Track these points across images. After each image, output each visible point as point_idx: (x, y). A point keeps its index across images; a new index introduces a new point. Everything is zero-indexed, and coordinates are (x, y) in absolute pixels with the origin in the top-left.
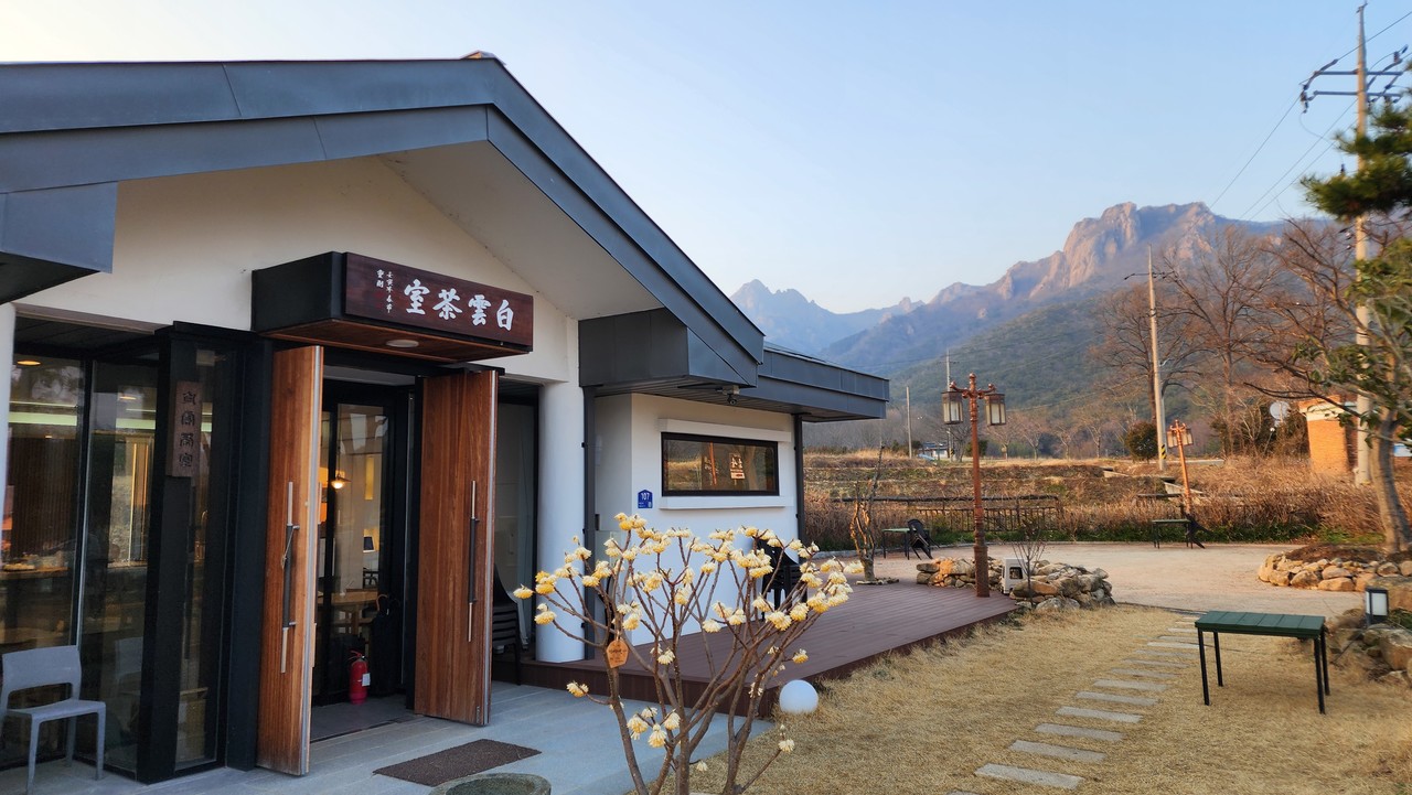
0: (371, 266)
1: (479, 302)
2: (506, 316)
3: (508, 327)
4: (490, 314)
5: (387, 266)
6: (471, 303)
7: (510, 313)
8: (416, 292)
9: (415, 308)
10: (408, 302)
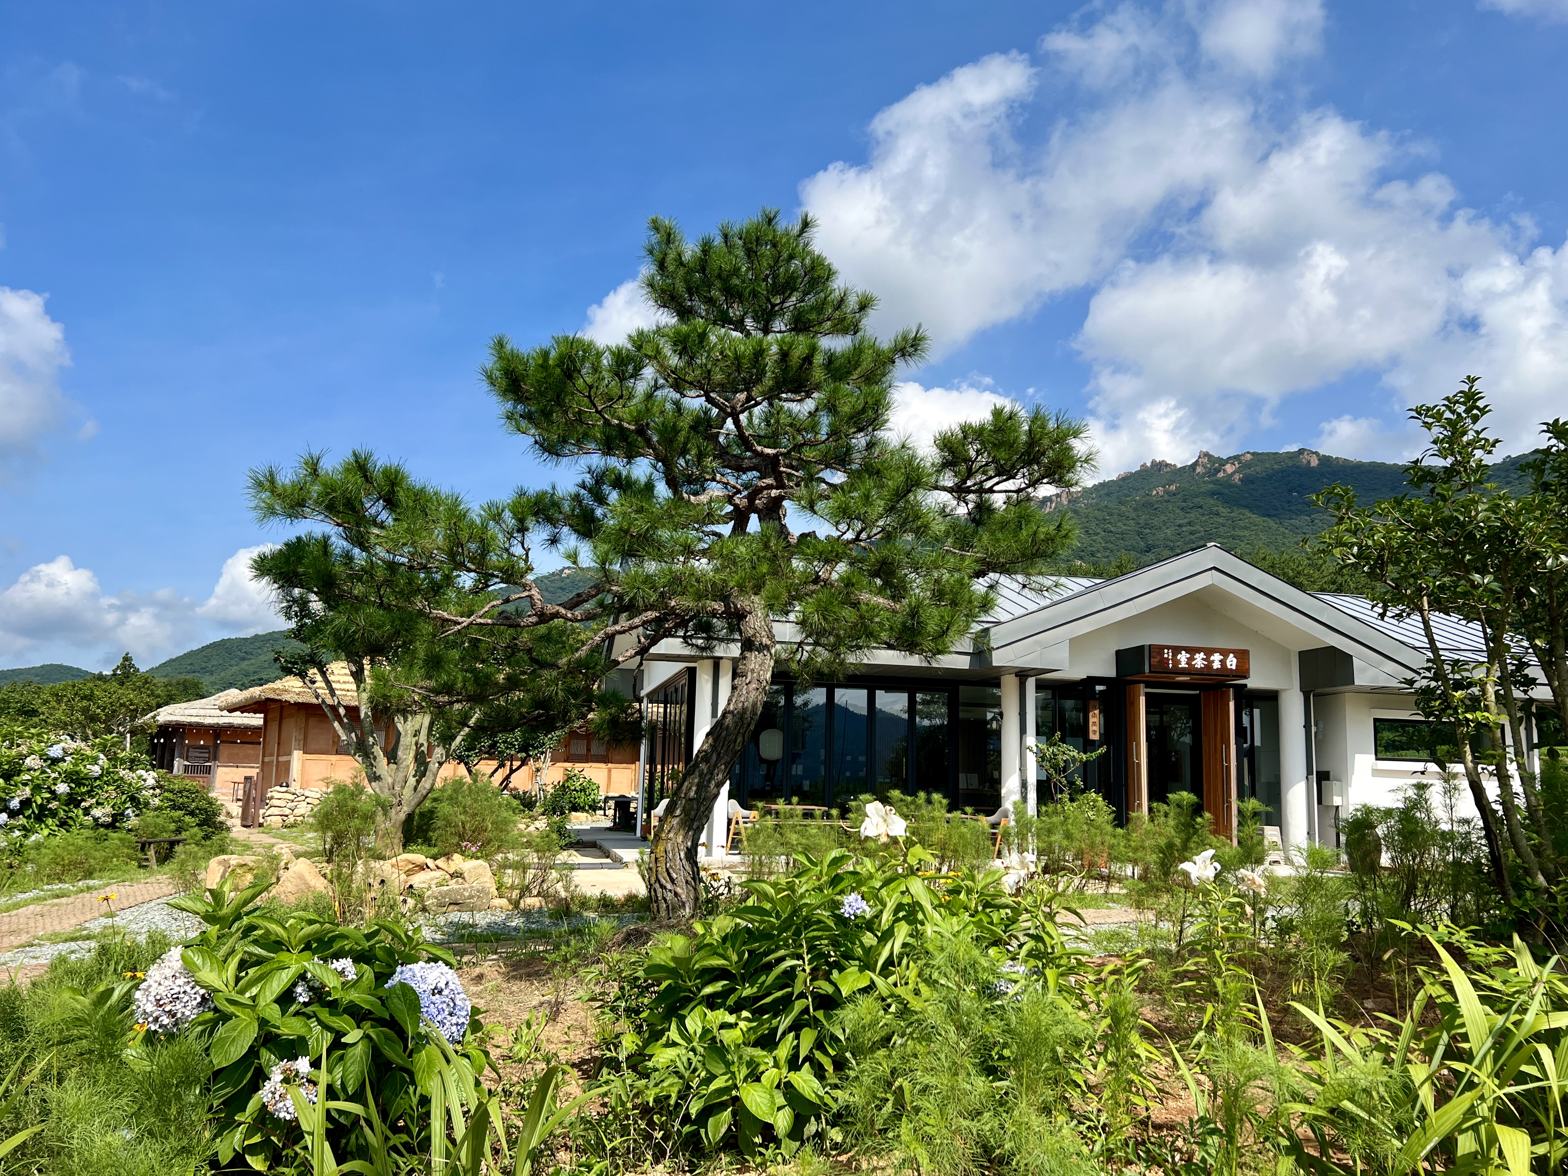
0: (1161, 648)
1: (1216, 658)
2: (1232, 662)
3: (1234, 667)
4: (1223, 662)
5: (1168, 647)
6: (1212, 658)
7: (1235, 660)
8: (1183, 657)
9: (1183, 665)
10: (1179, 662)
